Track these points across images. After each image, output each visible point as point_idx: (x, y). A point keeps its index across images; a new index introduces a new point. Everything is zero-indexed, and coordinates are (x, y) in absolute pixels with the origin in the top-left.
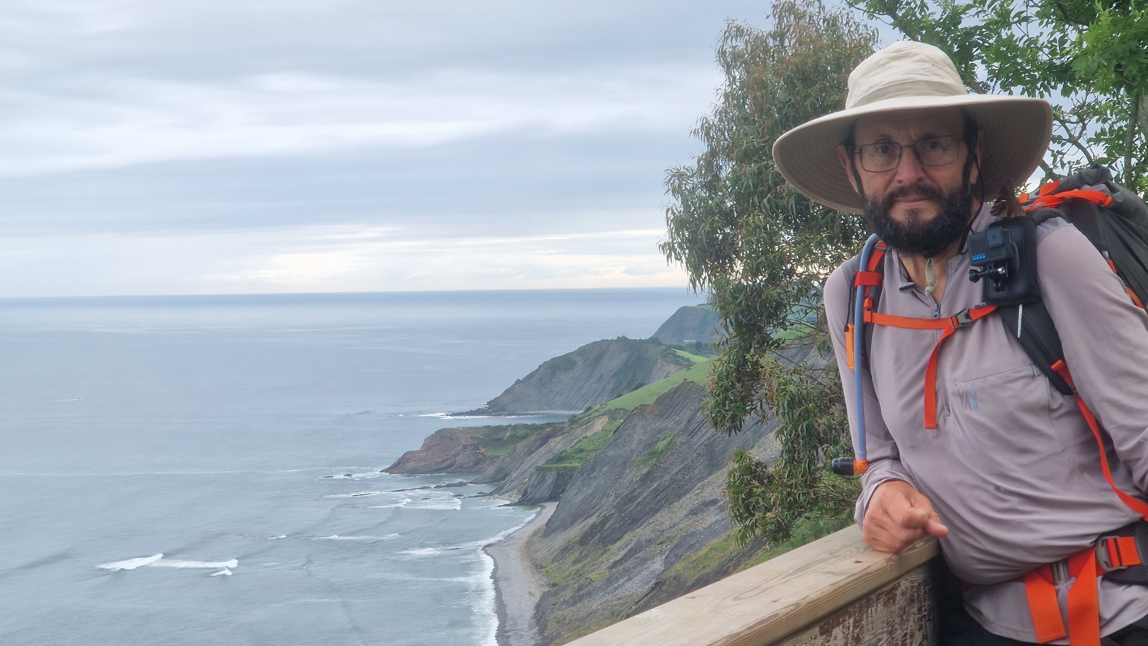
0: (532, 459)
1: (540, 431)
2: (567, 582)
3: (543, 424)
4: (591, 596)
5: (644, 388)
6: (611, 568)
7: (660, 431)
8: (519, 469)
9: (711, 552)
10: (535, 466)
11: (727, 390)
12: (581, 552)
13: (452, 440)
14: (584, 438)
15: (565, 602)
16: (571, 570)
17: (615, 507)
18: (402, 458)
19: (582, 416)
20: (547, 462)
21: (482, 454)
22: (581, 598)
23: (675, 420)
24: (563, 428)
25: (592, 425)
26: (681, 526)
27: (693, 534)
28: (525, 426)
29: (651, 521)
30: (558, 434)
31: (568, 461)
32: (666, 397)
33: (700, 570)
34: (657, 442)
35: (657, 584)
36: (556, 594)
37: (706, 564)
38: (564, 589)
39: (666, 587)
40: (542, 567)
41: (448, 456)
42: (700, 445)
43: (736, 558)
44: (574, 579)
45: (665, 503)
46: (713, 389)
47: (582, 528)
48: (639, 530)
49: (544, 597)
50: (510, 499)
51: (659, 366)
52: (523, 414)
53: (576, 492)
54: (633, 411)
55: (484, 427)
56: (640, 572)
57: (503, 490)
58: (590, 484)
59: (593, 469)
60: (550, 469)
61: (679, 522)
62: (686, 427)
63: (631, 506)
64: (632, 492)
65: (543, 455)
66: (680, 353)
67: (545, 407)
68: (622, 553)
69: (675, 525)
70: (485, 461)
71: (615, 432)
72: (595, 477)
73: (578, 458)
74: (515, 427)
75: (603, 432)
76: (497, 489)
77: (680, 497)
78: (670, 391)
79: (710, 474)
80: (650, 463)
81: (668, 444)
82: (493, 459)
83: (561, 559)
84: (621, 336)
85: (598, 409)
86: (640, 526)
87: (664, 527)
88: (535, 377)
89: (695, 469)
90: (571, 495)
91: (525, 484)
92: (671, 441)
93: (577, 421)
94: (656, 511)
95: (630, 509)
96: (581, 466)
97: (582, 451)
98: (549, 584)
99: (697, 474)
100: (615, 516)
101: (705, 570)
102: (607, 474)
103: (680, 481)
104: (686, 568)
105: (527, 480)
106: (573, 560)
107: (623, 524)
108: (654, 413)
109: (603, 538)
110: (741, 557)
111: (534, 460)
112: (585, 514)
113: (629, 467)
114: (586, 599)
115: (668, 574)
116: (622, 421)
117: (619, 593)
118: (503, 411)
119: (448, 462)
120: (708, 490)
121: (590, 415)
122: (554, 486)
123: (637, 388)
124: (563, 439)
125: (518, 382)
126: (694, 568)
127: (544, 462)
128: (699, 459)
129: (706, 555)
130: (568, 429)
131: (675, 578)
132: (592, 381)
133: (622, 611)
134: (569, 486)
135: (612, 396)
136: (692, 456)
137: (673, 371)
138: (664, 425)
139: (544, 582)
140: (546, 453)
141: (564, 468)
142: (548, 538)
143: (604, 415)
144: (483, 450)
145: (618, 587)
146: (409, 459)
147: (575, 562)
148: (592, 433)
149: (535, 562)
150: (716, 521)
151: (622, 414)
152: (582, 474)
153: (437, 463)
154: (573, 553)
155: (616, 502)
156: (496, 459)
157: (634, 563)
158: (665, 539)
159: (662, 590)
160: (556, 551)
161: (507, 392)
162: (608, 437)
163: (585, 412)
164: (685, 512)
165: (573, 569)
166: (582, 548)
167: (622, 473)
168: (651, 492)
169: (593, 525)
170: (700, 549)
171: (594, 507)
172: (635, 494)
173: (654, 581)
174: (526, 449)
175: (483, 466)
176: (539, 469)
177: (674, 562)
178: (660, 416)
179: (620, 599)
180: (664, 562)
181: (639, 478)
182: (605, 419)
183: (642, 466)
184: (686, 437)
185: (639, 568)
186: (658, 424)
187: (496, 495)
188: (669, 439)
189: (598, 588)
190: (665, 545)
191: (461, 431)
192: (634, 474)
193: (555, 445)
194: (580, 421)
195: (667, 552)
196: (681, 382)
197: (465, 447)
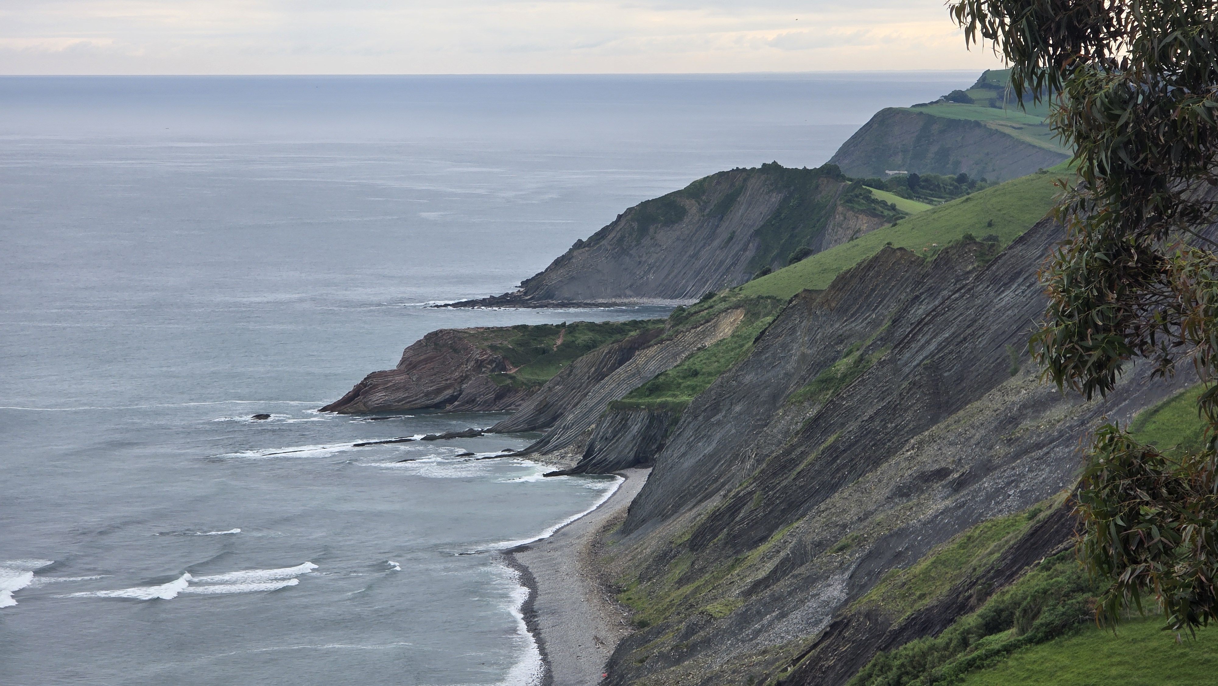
0: (603, 387)
1: (619, 336)
2: (666, 618)
3: (624, 324)
4: (709, 647)
5: (811, 258)
6: (747, 594)
7: (841, 340)
8: (579, 406)
9: (936, 567)
10: (609, 400)
11: (1088, 305)
12: (693, 563)
13: (456, 351)
14: (699, 349)
15: (662, 656)
16: (673, 595)
17: (755, 479)
18: (363, 384)
19: (697, 309)
20: (631, 393)
21: (512, 377)
22: (693, 650)
23: (869, 320)
24: (662, 331)
25: (715, 326)
26: (880, 517)
27: (901, 533)
28: (591, 327)
29: (823, 506)
30: (652, 342)
31: (670, 393)
32: (852, 276)
33: (915, 601)
34: (834, 359)
35: (833, 626)
36: (644, 641)
37: (925, 590)
38: (659, 632)
39: (852, 631)
40: (619, 591)
41: (448, 382)
42: (915, 367)
43: (984, 580)
44: (679, 614)
45: (850, 473)
46: (1059, 303)
47: (695, 518)
48: (800, 523)
49: (623, 646)
50: (563, 461)
51: (839, 218)
52: (587, 305)
53: (683, 450)
54: (790, 301)
55: (516, 328)
56: (802, 602)
57: (550, 446)
58: (710, 436)
59: (716, 408)
60: (636, 407)
61: (876, 510)
62: (890, 332)
63: (786, 478)
64: (787, 452)
65: (624, 380)
66: (878, 194)
67: (628, 292)
68: (768, 565)
69: (867, 514)
70: (517, 392)
71: (757, 340)
72: (719, 423)
73: (689, 386)
74: (573, 328)
75: (735, 340)
76: (538, 443)
77: (877, 463)
78: (859, 265)
79: (934, 420)
80: (821, 397)
81: (855, 363)
82: (530, 388)
83: (655, 575)
84: (769, 162)
85: (725, 297)
86: (803, 515)
87: (847, 518)
88: (610, 237)
89: (906, 411)
90: (675, 455)
91: (590, 433)
92: (861, 359)
93: (686, 318)
94: (834, 488)
95: (784, 483)
96: (693, 403)
97: (695, 374)
98: (633, 622)
99: (909, 421)
100: (755, 496)
101: (924, 602)
102: (742, 416)
103: (877, 433)
104: (889, 597)
105: (593, 426)
106: (677, 577)
107: (770, 512)
108: (829, 305)
109: (734, 537)
110: (992, 578)
111: (607, 390)
112: (699, 491)
113: (783, 406)
114: (700, 652)
115: (854, 607)
116: (769, 319)
117: (763, 641)
118: (552, 298)
119: (448, 392)
120: (931, 450)
121: (711, 307)
122: (644, 439)
123: (798, 259)
124: (661, 350)
125: (579, 244)
126: (904, 597)
127: (625, 393)
128: (915, 393)
129: (927, 571)
130: (671, 332)
131: (868, 615)
132: (716, 243)
133: (768, 676)
134: (671, 438)
135: (751, 273)
136: (899, 387)
137: (864, 227)
138: (848, 327)
139: (624, 618)
140: (629, 377)
141: (663, 405)
142: (632, 536)
143: (737, 307)
144: (513, 371)
145: (760, 631)
146: (375, 386)
147: (681, 582)
148: (714, 341)
149: (607, 581)
150: (944, 510)
151: (770, 306)
152: (696, 417)
153: (427, 394)
154: (676, 565)
155: (758, 471)
156: (537, 387)
157: (791, 585)
158: (850, 541)
159: (844, 637)
160: (646, 560)
161: (558, 263)
162: (745, 348)
163: (701, 301)
164: (886, 492)
165: (676, 595)
166: (694, 556)
167: (769, 417)
168: (823, 452)
169: (715, 512)
170: (915, 561)
171: (716, 480)
172: (793, 455)
173: (827, 621)
174: (593, 369)
175: (512, 400)
176: (616, 407)
177: (866, 584)
178: (842, 311)
179: (765, 652)
180: (847, 585)
181: (800, 426)
182: (739, 316)
183: (806, 404)
184: (889, 351)
185: (800, 596)
186: (838, 327)
187: (536, 455)
188: (857, 354)
189: (725, 631)
190: (849, 552)
191: (473, 335)
192: (792, 419)
193: (647, 363)
194: (693, 318)
195: (854, 566)
196: (882, 248)
197: (480, 365)
